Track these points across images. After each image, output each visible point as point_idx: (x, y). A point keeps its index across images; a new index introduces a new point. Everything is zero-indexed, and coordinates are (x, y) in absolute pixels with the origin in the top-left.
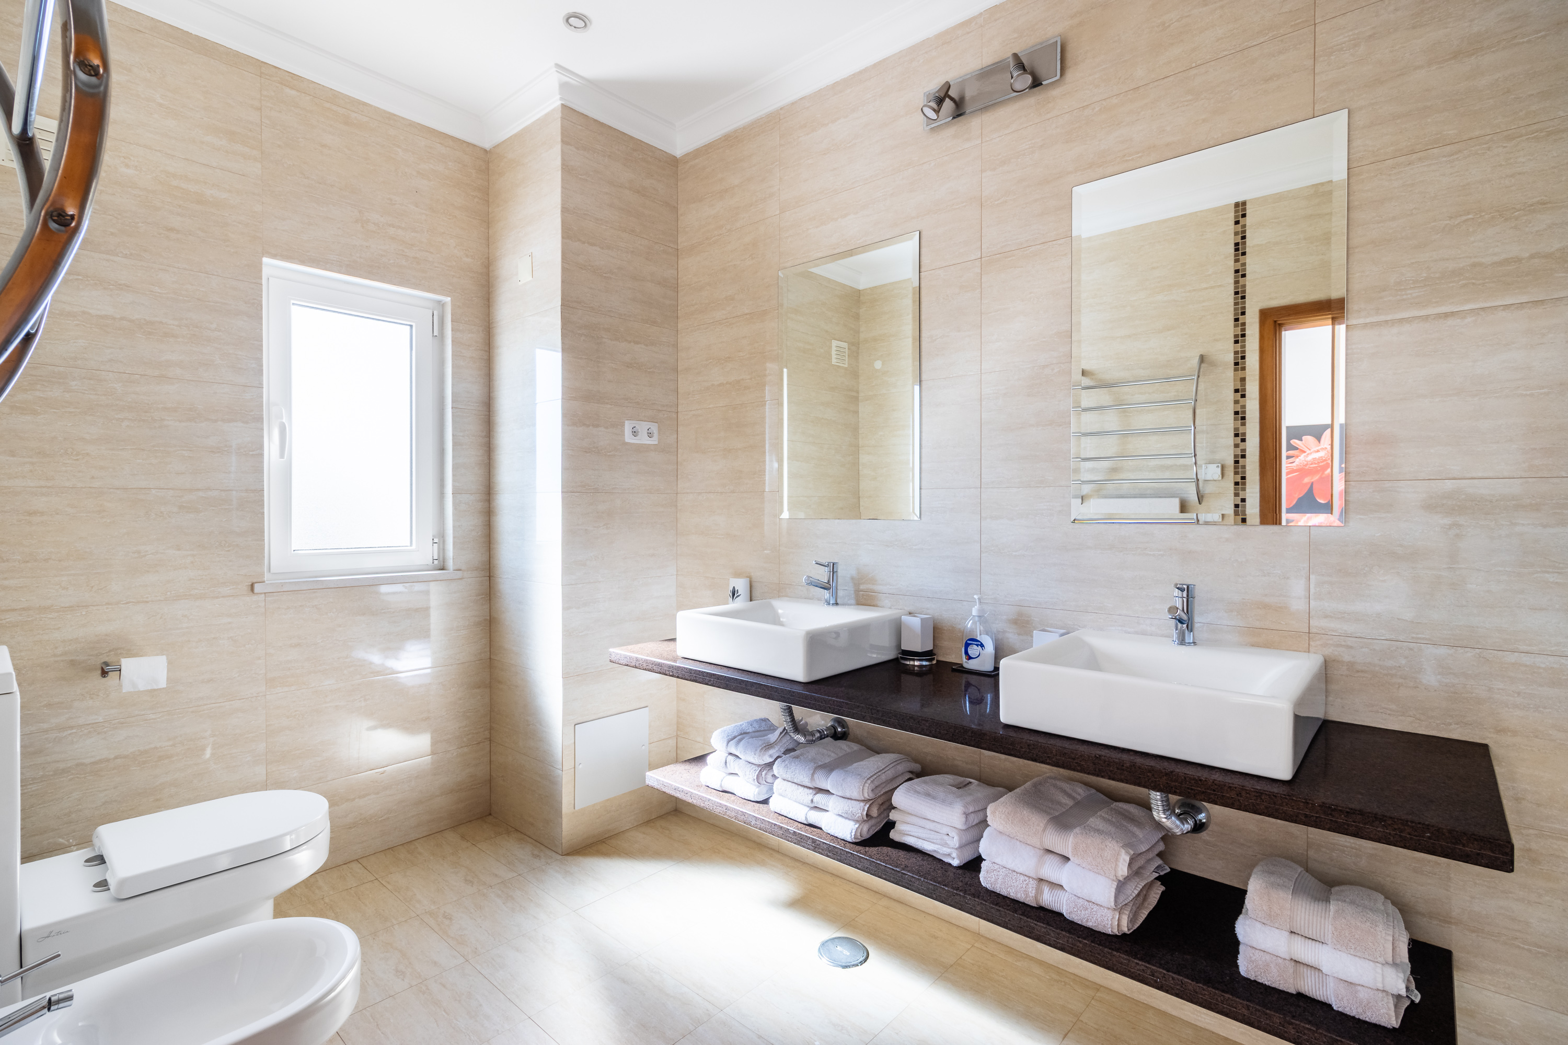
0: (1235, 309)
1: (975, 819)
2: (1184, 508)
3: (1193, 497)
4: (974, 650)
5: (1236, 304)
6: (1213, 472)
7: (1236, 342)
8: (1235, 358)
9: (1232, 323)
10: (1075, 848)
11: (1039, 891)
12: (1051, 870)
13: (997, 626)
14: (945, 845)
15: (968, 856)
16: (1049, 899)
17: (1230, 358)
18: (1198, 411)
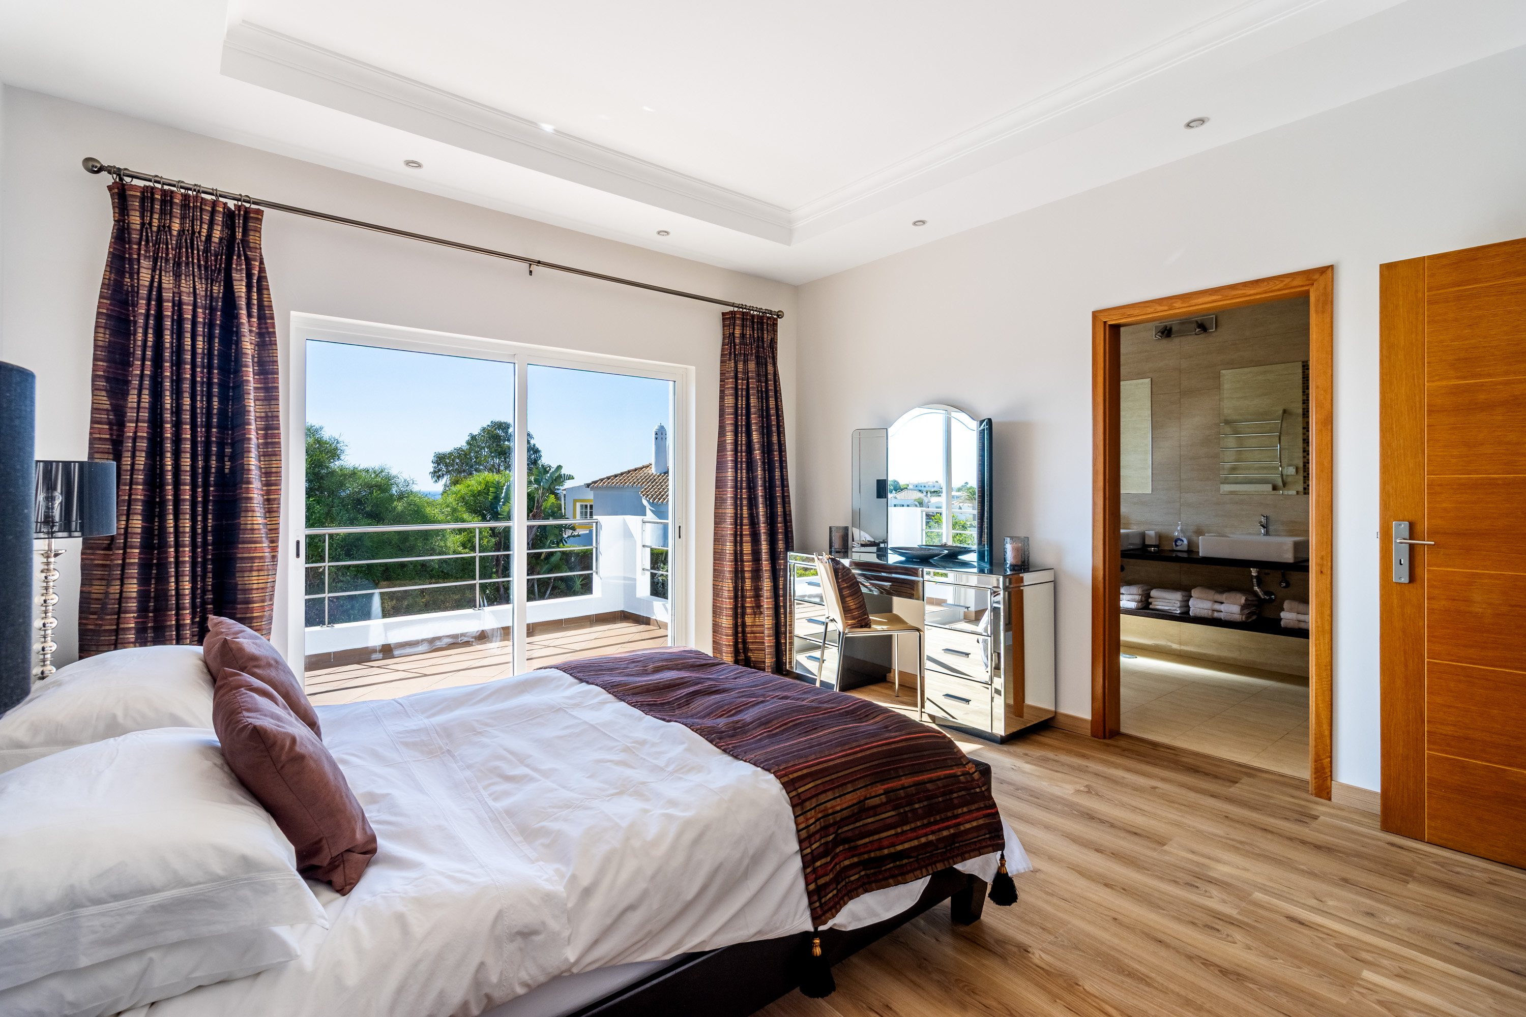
0: (1303, 386)
1: (1186, 599)
2: (1275, 488)
3: (1280, 483)
4: (1179, 543)
5: (1303, 383)
6: (1291, 471)
7: (1304, 403)
8: (1303, 412)
9: (1301, 393)
10: (1226, 598)
11: (1213, 613)
12: (1217, 606)
13: (1188, 534)
14: (1174, 606)
15: (1184, 609)
16: (1216, 615)
17: (1300, 411)
18: (1282, 438)
